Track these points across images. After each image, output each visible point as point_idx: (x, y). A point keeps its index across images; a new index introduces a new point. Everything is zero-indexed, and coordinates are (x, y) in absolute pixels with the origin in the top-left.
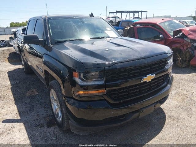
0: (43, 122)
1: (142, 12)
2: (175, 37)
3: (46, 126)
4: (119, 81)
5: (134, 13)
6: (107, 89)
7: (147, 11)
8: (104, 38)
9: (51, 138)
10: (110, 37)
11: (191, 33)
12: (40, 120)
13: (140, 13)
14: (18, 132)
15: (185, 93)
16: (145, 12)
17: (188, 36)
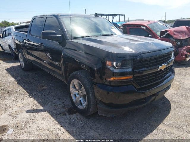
0: (63, 110)
1: (120, 15)
2: (162, 37)
3: (67, 114)
4: (143, 69)
5: (113, 17)
6: (135, 75)
7: (125, 15)
8: (113, 35)
9: (77, 123)
10: (117, 34)
11: (175, 33)
12: (59, 109)
13: (118, 16)
14: (43, 121)
15: (178, 83)
16: (122, 15)
17: (173, 36)
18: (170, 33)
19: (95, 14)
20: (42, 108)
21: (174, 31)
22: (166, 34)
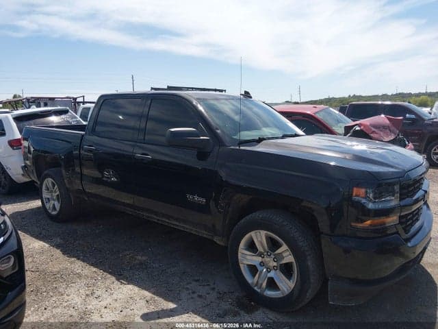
11: (373, 129)
17: (372, 135)
18: (364, 129)
19: (243, 93)
20: (172, 306)
21: (371, 125)
22: (352, 131)
